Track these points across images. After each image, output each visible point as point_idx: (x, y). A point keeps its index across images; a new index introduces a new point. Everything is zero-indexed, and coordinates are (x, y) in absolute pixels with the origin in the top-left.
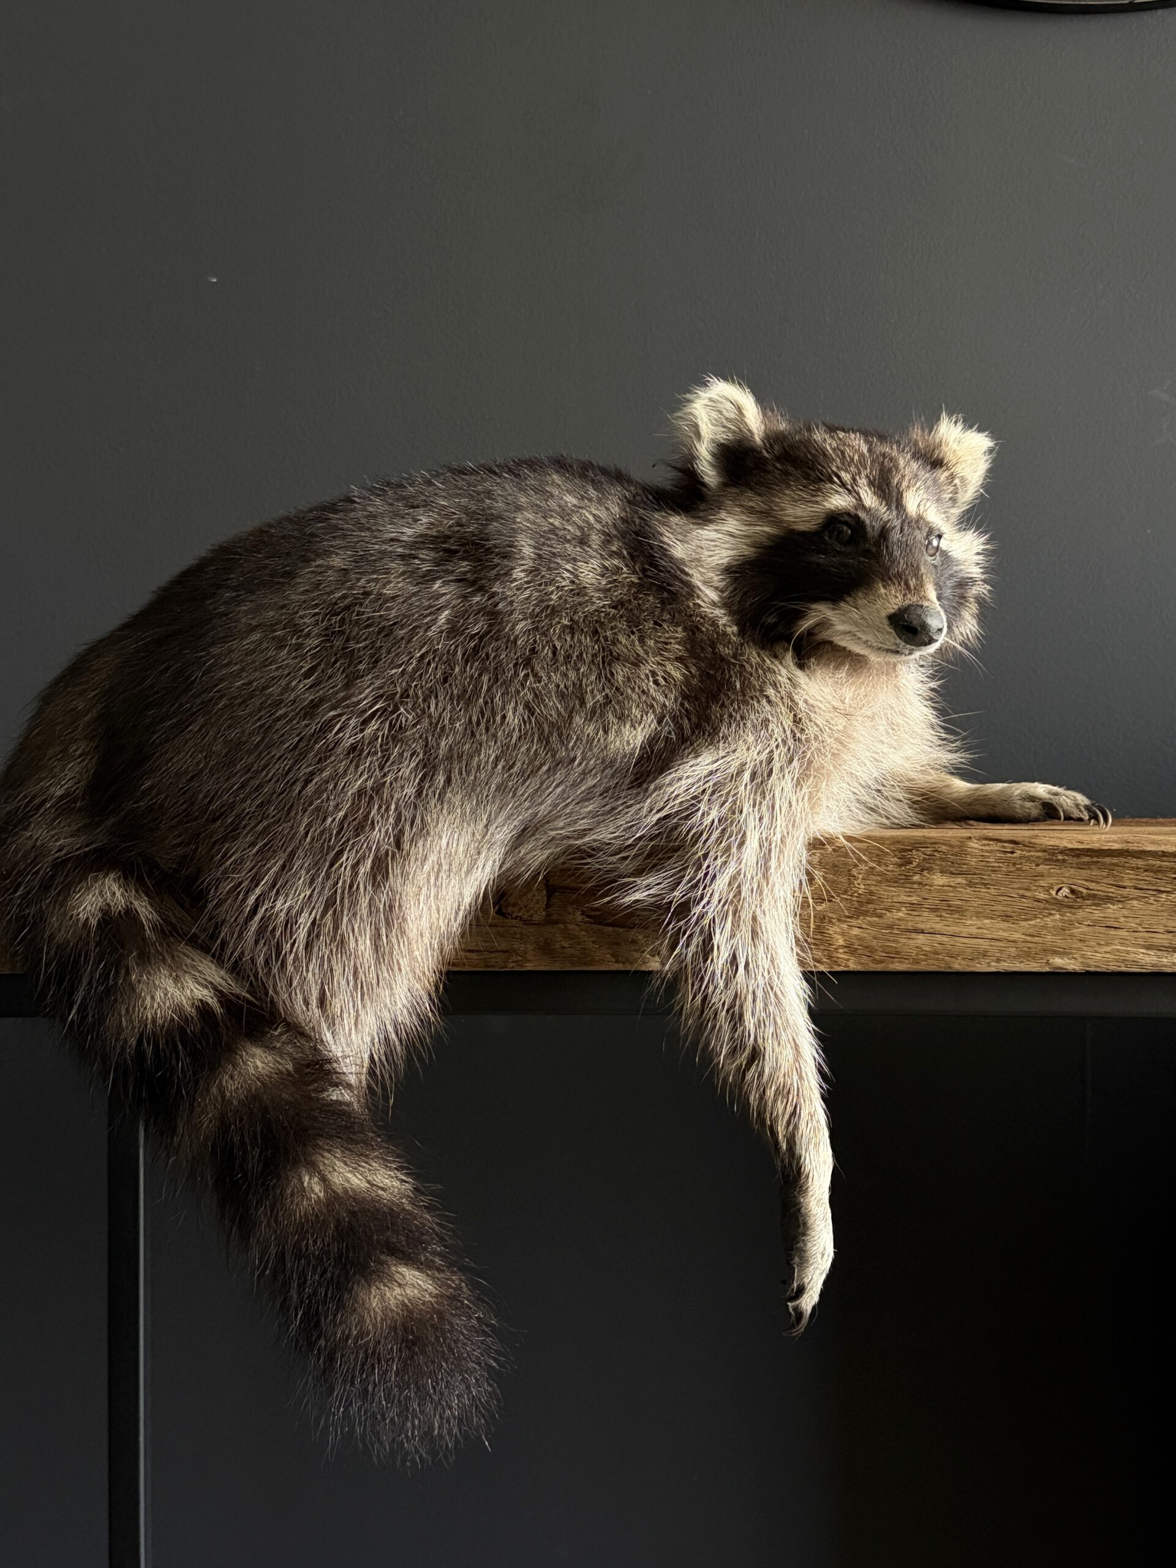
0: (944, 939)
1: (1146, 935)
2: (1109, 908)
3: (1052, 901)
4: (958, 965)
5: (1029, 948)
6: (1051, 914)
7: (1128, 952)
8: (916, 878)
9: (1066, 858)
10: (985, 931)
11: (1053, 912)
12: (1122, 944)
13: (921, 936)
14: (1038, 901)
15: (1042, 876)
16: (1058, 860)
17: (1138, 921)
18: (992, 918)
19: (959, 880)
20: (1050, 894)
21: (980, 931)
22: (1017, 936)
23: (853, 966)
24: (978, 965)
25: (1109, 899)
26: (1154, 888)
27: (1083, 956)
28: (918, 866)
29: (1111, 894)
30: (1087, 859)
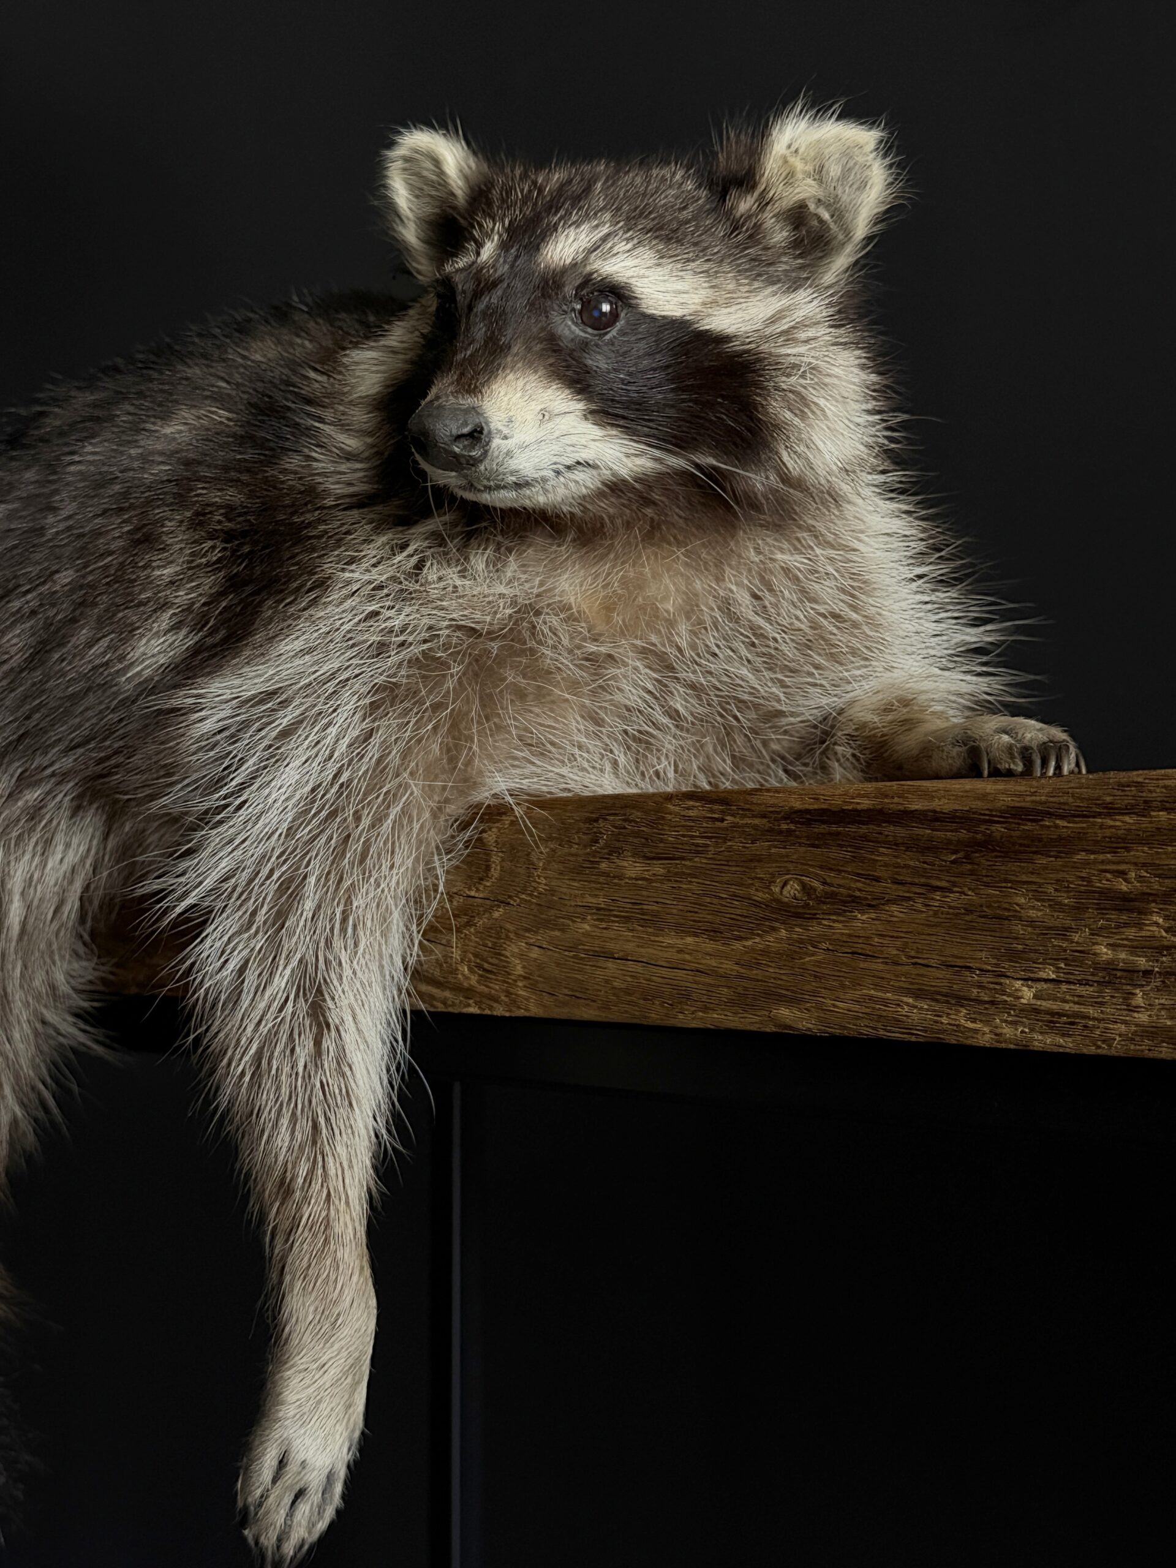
0: (639, 968)
1: (914, 971)
2: (855, 918)
3: (774, 905)
4: (655, 1015)
5: (746, 989)
6: (774, 929)
7: (885, 1002)
8: (604, 866)
9: (792, 827)
10: (688, 957)
11: (777, 925)
12: (876, 987)
13: (610, 964)
14: (756, 904)
15: (759, 861)
16: (781, 832)
17: (899, 943)
18: (696, 935)
19: (658, 869)
20: (772, 894)
21: (680, 956)
22: (728, 966)
23: (534, 1010)
24: (681, 1016)
25: (855, 902)
26: (923, 880)
27: (820, 1007)
28: (606, 846)
29: (858, 894)
30: (823, 828)
